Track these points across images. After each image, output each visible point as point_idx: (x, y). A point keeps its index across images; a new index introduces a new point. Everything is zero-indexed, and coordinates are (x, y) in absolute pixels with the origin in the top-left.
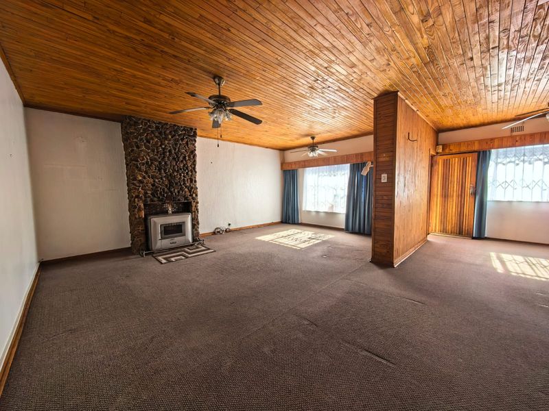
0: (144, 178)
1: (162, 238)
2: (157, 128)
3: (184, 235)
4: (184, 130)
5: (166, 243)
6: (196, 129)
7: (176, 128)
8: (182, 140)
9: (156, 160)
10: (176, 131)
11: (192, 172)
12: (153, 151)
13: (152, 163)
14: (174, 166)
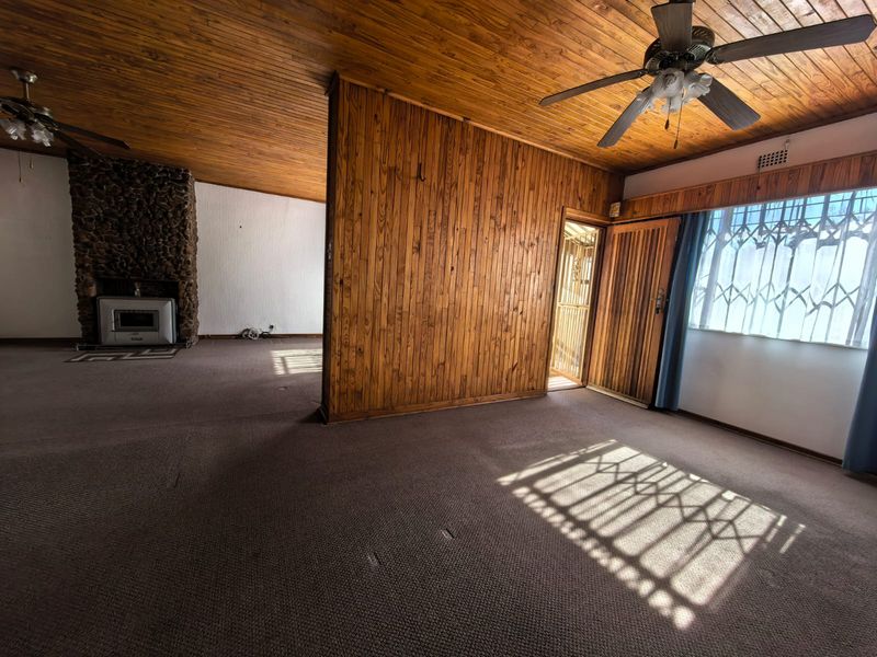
0: (93, 239)
1: (117, 330)
2: (116, 168)
3: (157, 330)
4: (164, 171)
5: (125, 337)
6: (186, 171)
7: (148, 168)
8: (161, 186)
9: (113, 215)
10: (150, 173)
11: (178, 235)
12: (109, 202)
13: (106, 220)
14: (146, 226)
